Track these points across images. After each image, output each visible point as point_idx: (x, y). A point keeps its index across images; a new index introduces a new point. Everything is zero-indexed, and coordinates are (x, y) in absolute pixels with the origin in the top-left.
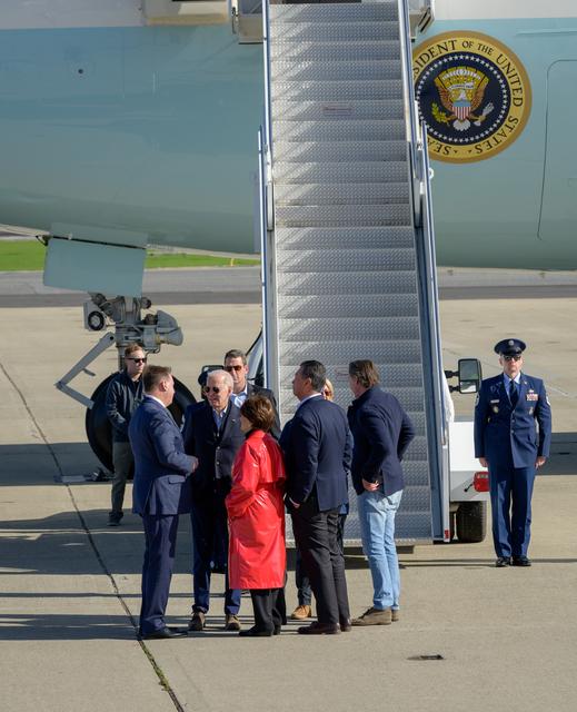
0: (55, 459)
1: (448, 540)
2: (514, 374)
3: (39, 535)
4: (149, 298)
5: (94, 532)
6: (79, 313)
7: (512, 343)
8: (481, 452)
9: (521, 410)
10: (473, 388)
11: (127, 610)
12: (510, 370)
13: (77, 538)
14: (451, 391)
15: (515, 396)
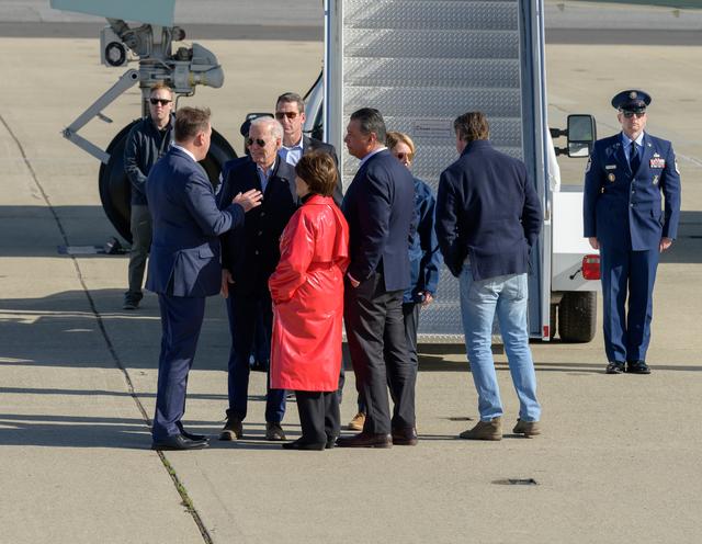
0: (60, 226)
1: (548, 339)
2: (636, 134)
3: (36, 317)
4: (182, 28)
5: (105, 316)
6: (95, 46)
7: (634, 95)
8: (591, 230)
9: (643, 178)
10: (584, 151)
11: (144, 413)
12: (630, 129)
13: (84, 323)
14: (557, 154)
15: (636, 161)
